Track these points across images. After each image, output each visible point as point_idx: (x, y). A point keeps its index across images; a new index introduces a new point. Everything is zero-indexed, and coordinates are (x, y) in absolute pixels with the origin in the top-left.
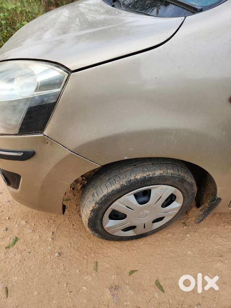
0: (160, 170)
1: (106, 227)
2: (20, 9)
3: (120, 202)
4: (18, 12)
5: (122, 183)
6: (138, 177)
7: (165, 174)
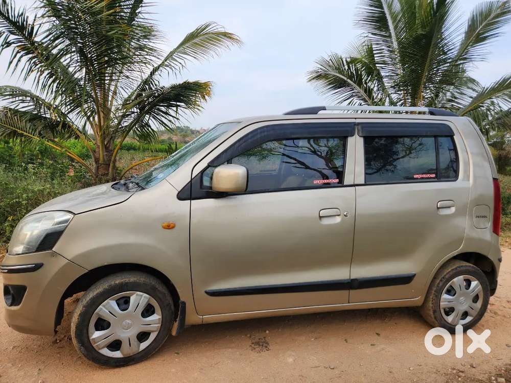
0: (134, 278)
1: (91, 338)
2: (48, 190)
3: (104, 306)
4: (45, 193)
5: (104, 287)
6: (117, 282)
7: (138, 281)
